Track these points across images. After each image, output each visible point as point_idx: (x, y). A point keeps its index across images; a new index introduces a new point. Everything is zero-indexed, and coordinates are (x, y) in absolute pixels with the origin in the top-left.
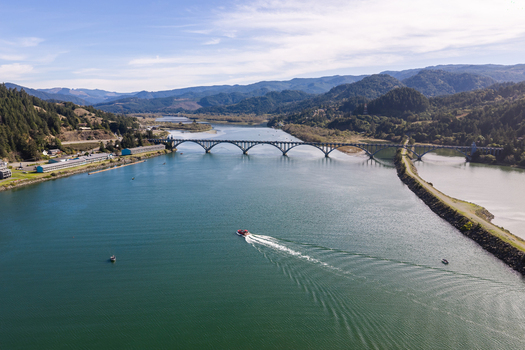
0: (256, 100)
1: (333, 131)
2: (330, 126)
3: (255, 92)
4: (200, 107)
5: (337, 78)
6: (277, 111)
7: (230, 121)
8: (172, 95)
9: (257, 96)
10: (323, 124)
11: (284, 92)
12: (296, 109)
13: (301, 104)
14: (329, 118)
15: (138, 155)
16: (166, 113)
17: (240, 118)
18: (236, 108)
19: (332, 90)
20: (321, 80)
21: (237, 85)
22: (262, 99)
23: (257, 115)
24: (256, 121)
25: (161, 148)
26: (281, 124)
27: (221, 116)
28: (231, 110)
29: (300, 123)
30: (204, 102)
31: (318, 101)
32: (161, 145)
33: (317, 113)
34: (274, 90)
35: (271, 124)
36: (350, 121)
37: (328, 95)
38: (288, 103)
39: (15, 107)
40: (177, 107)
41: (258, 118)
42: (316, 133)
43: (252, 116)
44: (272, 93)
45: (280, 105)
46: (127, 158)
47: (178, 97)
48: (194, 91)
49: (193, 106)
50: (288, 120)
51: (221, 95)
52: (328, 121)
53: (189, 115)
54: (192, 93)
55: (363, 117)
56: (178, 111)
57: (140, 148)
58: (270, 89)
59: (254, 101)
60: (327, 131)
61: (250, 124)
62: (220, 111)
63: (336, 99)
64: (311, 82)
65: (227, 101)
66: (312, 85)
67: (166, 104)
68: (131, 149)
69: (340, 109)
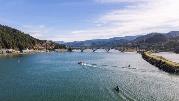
0: (110, 43)
9: (110, 41)
22: (112, 42)
30: (93, 44)
32: (67, 49)
36: (138, 45)
37: (135, 40)
39: (22, 36)
44: (116, 40)
47: (85, 43)
48: (91, 41)
49: (90, 45)
55: (143, 44)
57: (59, 49)
64: (131, 37)
65: (101, 43)
68: (56, 49)
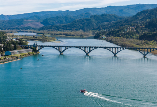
0: (83, 21)
1: (143, 41)
2: (141, 38)
3: (81, 15)
4: (42, 25)
5: (139, 6)
6: (99, 28)
7: (66, 35)
8: (22, 17)
9: (83, 18)
10: (135, 37)
11: (103, 15)
12: (112, 27)
13: (116, 23)
14: (138, 33)
15: (16, 56)
16: (19, 30)
17: (73, 33)
18: (69, 26)
19: (138, 14)
20: (128, 7)
21: (68, 11)
22: (87, 20)
23: (84, 31)
24: (86, 35)
25: (30, 51)
26: (104, 37)
27: (59, 32)
28: (65, 27)
29: (119, 36)
30: (45, 22)
31: (128, 21)
32: (30, 49)
33: (129, 29)
34: (95, 14)
35: (96, 37)
37: (135, 17)
38: (106, 23)
40: (26, 26)
41: (86, 33)
42: (132, 42)
43: (81, 32)
44: (94, 16)
45: (101, 24)
46: (10, 57)
47: (27, 19)
48: (37, 15)
49: (37, 25)
50: (109, 34)
51: (57, 17)
52: (138, 35)
53: (36, 31)
54: (36, 16)
56: (27, 28)
57: (17, 51)
58: (92, 14)
59: (82, 21)
60: (139, 41)
61: (81, 37)
62: (58, 28)
63: (142, 20)
64: (121, 9)
65: (62, 21)
66: (122, 10)
67: (18, 24)
68: (12, 51)
69: (146, 26)
